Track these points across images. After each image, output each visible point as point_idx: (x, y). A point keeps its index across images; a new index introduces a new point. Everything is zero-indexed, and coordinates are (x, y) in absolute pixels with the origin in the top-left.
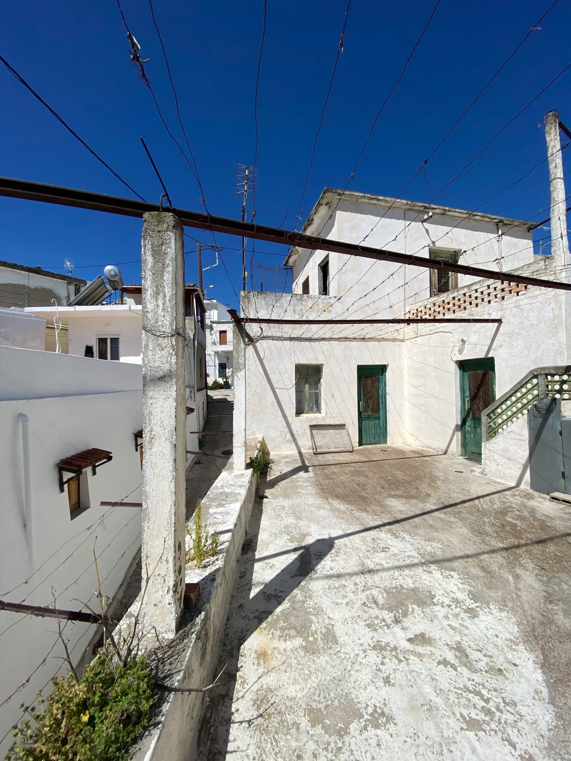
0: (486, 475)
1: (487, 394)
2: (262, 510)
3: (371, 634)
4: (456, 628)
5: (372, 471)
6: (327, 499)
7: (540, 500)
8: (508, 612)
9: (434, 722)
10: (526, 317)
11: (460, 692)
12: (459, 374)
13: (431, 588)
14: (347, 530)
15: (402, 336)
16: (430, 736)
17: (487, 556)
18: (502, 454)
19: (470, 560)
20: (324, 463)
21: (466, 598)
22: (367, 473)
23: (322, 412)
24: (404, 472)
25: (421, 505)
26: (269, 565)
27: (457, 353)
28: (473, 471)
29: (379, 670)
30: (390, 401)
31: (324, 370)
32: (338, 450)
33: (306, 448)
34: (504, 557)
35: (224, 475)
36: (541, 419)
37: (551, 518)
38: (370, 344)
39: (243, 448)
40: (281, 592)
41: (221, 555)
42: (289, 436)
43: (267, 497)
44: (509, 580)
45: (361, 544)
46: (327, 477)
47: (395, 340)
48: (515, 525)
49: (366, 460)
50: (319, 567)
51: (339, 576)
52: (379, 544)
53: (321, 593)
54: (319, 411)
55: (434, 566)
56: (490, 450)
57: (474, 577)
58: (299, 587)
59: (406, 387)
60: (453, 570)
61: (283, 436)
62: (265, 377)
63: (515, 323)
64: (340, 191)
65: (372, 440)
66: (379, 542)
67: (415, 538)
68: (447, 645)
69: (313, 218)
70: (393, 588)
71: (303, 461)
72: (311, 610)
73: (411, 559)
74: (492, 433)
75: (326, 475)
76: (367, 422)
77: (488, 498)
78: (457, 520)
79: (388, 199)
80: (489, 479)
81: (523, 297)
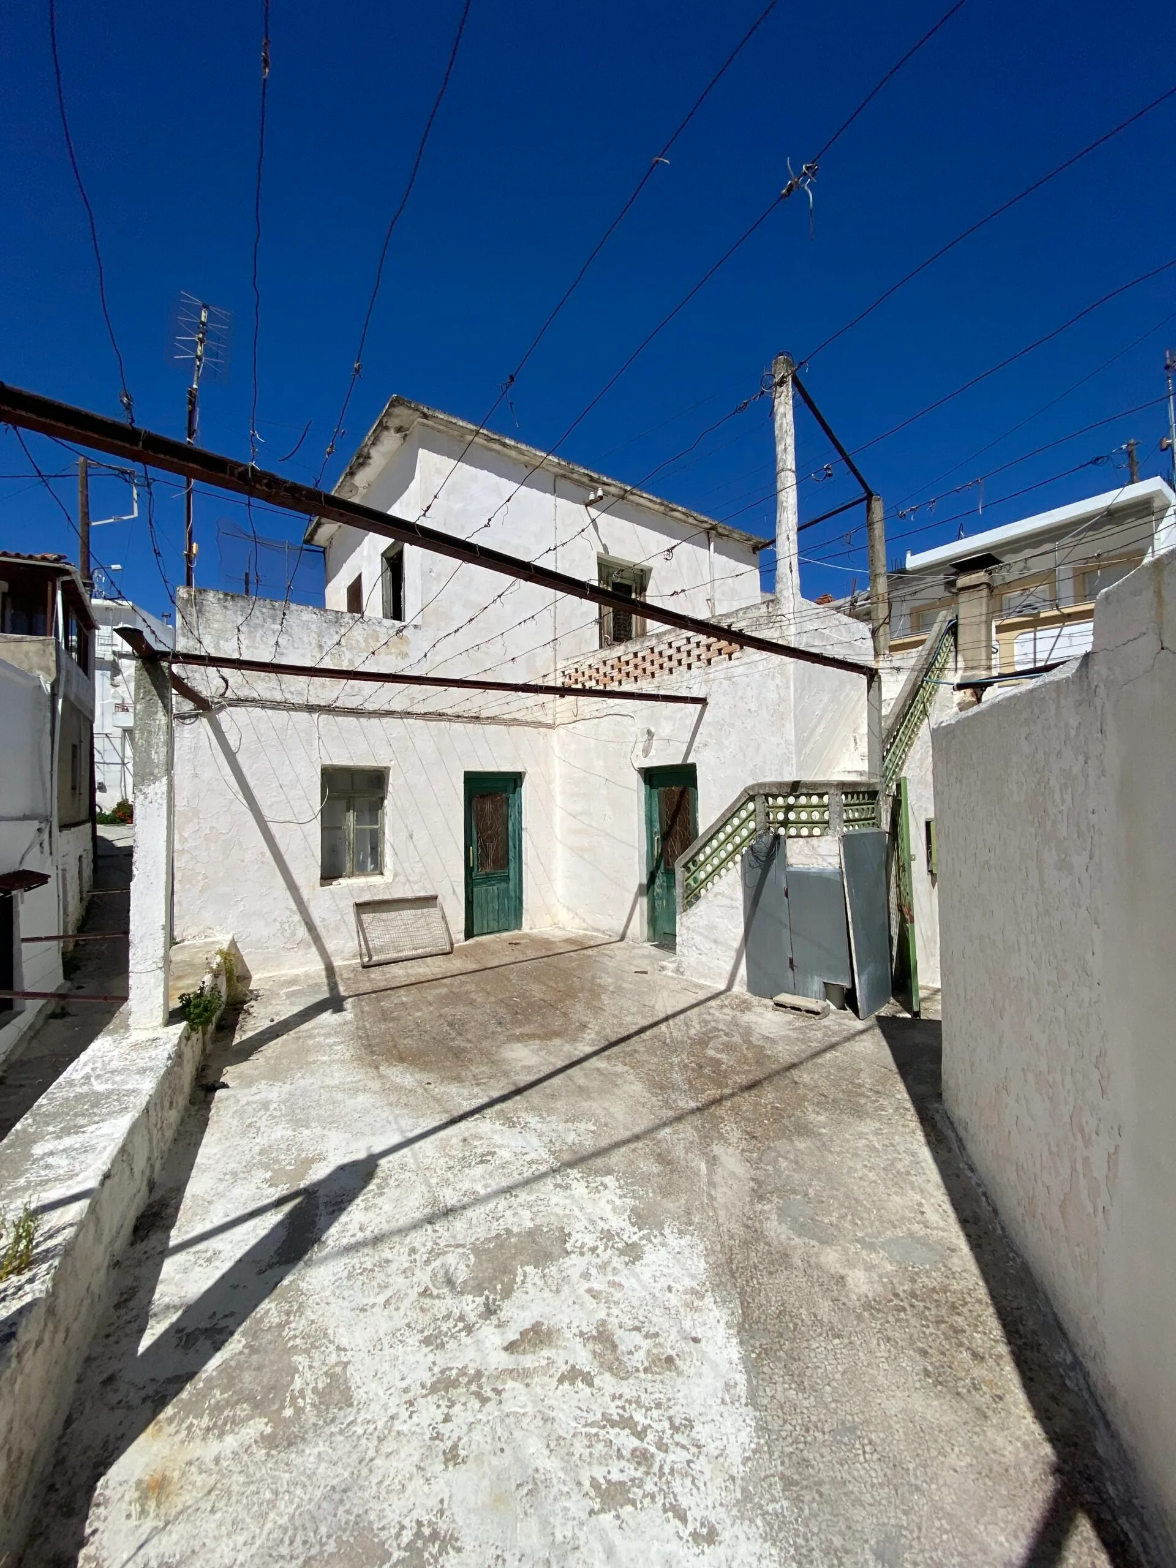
0: (682, 973)
1: (686, 828)
2: (208, 1119)
3: (431, 1357)
4: (601, 1292)
5: (484, 990)
6: (377, 1068)
7: (759, 1010)
8: (692, 1235)
9: (539, 1516)
10: (742, 698)
11: (594, 1430)
12: (644, 792)
13: (565, 1220)
14: (411, 1131)
15: (550, 717)
16: (528, 1551)
17: (668, 1130)
18: (706, 933)
19: (640, 1145)
20: (382, 985)
21: (626, 1224)
22: (473, 996)
23: (386, 872)
24: (545, 984)
25: (567, 1047)
26: (203, 1255)
27: (640, 754)
28: (663, 968)
29: (437, 1438)
30: (529, 842)
31: (391, 781)
32: (420, 951)
33: (346, 955)
34: (696, 1128)
35: (101, 1047)
36: (760, 871)
37: (773, 1041)
38: (491, 729)
39: (161, 975)
40: (226, 1316)
41: (45, 1266)
42: (302, 932)
43: (225, 1086)
44: (699, 1170)
45: (437, 1155)
46: (385, 1016)
47: (537, 724)
48: (718, 1062)
49: (475, 967)
50: (333, 1230)
51: (377, 1240)
52: (476, 1147)
53: (327, 1293)
54: (378, 869)
55: (575, 1171)
56: (688, 928)
57: (643, 1179)
58: (277, 1291)
59: (558, 815)
60: (609, 1172)
61: (287, 933)
62: (240, 796)
63: (727, 707)
64: (425, 410)
65: (494, 925)
66: (476, 1143)
67: (548, 1119)
68: (581, 1334)
69: (369, 453)
70: (489, 1240)
71: (333, 987)
72: (298, 1341)
73: (534, 1167)
74: (692, 897)
75: (383, 1012)
76: (484, 887)
77: (682, 1016)
78: (627, 1068)
79: (523, 447)
80: (686, 980)
81: (737, 663)
